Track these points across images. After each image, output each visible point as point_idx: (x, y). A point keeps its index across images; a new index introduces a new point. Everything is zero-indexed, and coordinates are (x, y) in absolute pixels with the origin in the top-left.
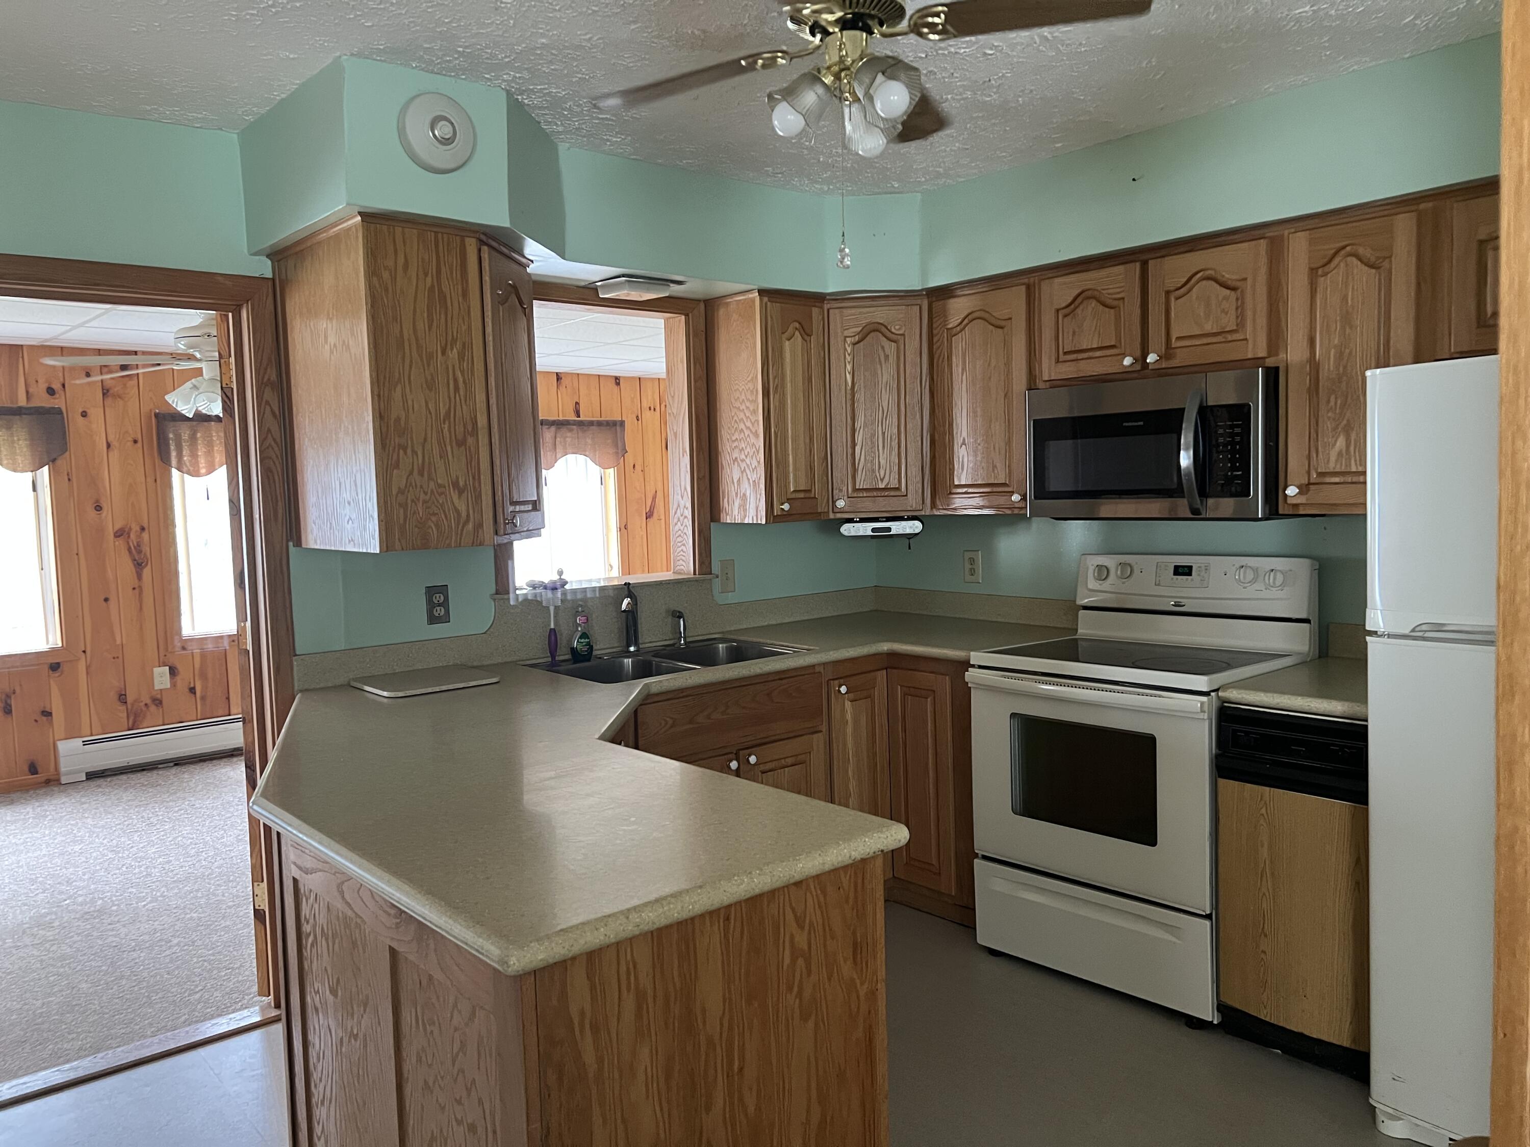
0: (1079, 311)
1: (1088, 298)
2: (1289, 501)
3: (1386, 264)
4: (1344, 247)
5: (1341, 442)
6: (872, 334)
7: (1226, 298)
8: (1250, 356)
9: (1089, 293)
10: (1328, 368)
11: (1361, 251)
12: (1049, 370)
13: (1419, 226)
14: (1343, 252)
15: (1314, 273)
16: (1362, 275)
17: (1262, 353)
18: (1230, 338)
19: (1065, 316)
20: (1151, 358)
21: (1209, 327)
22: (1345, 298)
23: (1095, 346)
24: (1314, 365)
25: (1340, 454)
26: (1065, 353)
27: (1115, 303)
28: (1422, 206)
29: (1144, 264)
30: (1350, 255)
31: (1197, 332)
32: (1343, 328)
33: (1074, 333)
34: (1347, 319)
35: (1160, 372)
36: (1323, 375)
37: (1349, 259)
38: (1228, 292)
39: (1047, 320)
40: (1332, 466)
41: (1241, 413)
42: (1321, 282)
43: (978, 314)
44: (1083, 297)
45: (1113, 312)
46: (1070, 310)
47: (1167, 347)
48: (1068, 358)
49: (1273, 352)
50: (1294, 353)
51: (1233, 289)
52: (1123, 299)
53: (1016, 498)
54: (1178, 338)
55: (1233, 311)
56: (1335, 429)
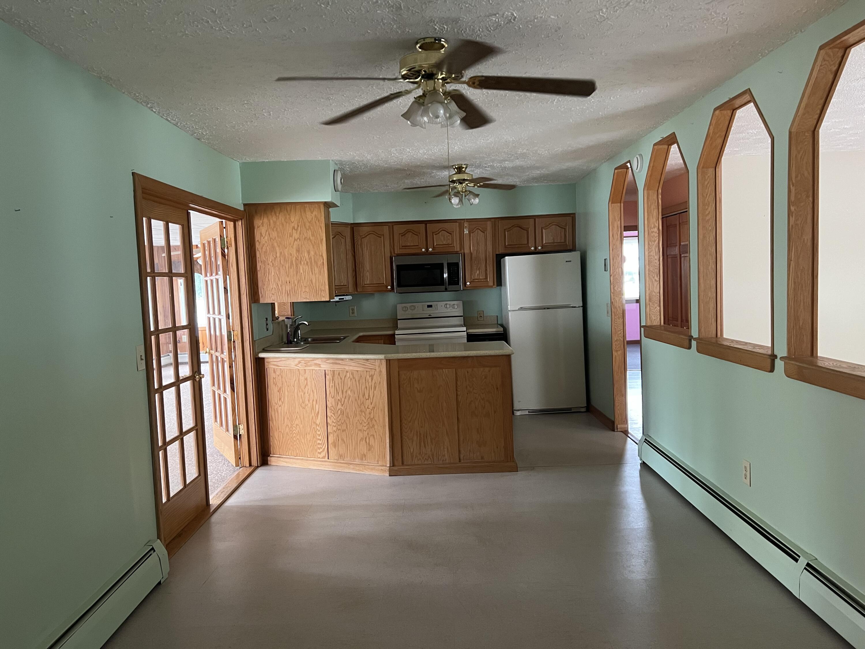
0: (406, 235)
1: (409, 232)
2: (467, 286)
3: (485, 233)
4: (476, 228)
5: (478, 272)
6: (337, 236)
7: (449, 236)
8: (456, 250)
9: (409, 230)
11: (480, 228)
12: (397, 251)
13: (492, 224)
15: (470, 232)
16: (481, 234)
17: (458, 250)
18: (450, 246)
19: (402, 236)
20: (430, 250)
21: (444, 243)
22: (477, 239)
23: (412, 245)
24: (471, 254)
25: (478, 274)
26: (402, 246)
27: (417, 234)
28: (492, 220)
29: (426, 224)
30: (479, 229)
31: (442, 244)
32: (477, 245)
33: (405, 241)
34: (478, 244)
35: (431, 254)
36: (473, 256)
38: (449, 234)
39: (396, 237)
40: (476, 277)
41: (457, 264)
42: (472, 234)
43: (371, 232)
44: (408, 231)
45: (417, 236)
46: (403, 235)
47: (434, 247)
48: (404, 248)
49: (461, 250)
50: (467, 251)
51: (451, 234)
52: (420, 233)
53: (389, 287)
54: (436, 245)
55: (451, 239)
56: (476, 269)
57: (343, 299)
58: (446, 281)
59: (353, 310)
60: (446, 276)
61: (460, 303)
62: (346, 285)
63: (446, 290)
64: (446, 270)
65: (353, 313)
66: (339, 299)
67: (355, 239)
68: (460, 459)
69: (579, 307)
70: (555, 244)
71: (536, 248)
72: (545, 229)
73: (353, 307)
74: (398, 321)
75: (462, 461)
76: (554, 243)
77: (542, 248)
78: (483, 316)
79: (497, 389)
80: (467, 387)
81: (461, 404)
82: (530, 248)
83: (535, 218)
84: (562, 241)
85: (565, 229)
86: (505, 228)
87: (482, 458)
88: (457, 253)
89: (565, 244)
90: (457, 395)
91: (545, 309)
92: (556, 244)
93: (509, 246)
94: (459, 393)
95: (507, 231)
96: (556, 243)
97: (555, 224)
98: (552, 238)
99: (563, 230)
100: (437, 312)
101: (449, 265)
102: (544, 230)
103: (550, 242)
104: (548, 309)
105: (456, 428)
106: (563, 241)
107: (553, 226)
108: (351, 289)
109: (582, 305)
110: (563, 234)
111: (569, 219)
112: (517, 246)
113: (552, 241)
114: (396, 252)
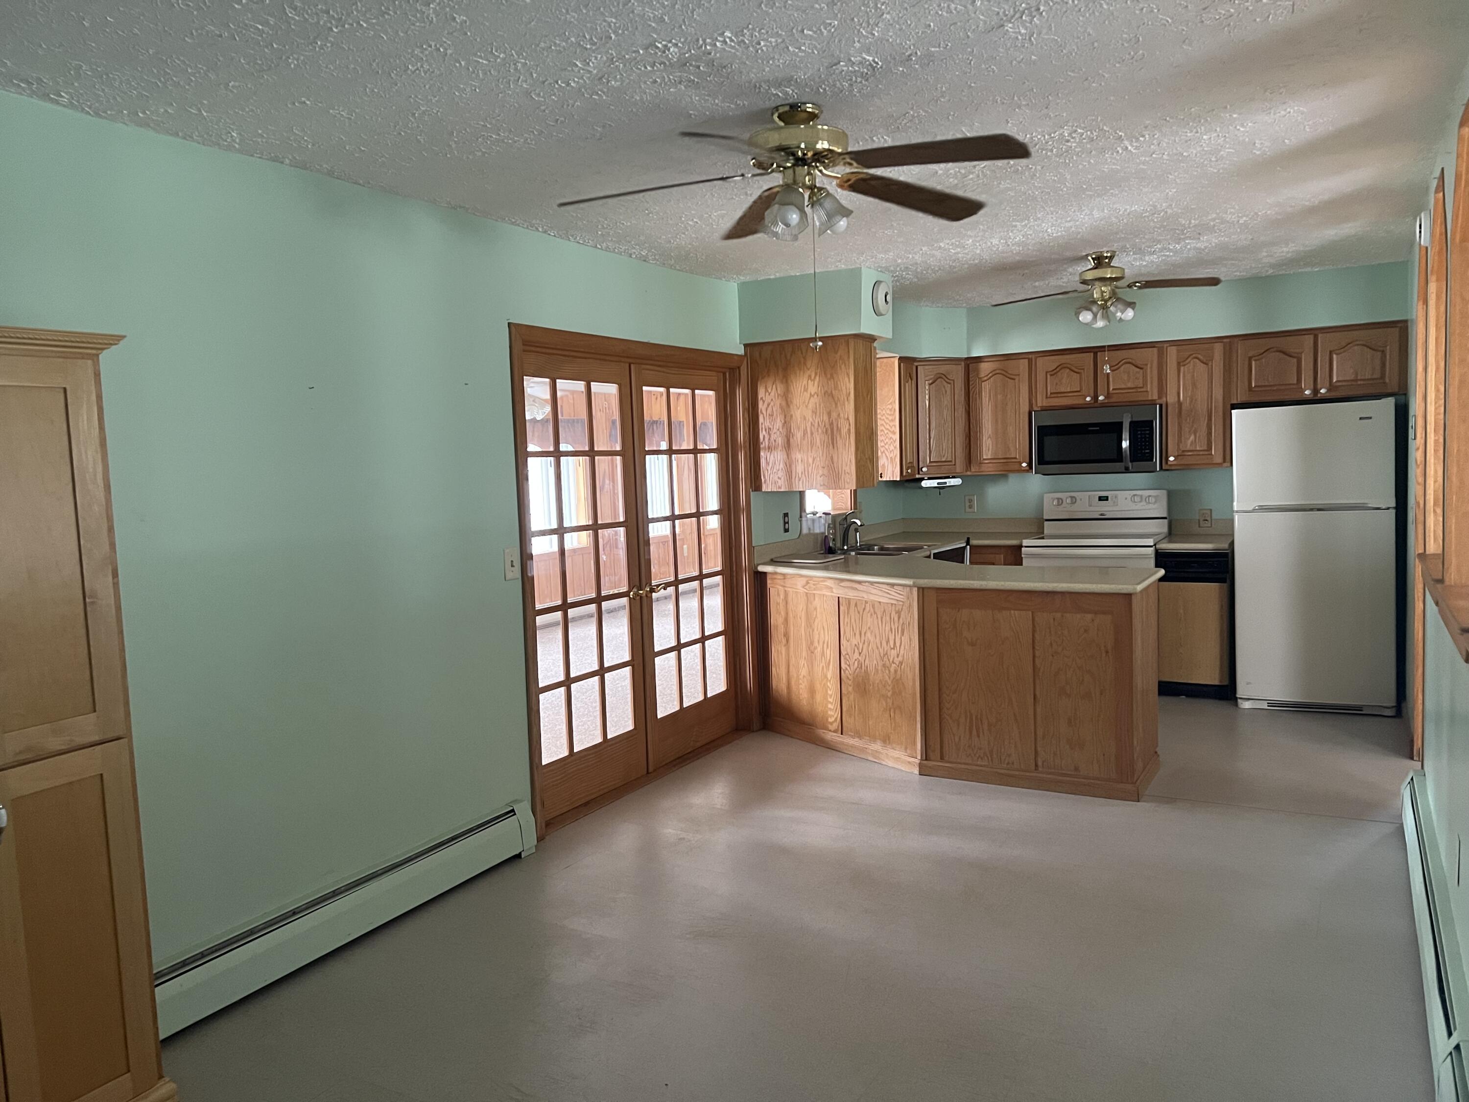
0: (1059, 374)
1: (1065, 367)
2: (1169, 463)
3: (1210, 364)
4: (1192, 355)
5: (1192, 437)
6: (939, 380)
7: (1137, 372)
8: (1149, 399)
9: (1065, 365)
10: (1186, 406)
11: (1199, 356)
12: (1041, 401)
13: (1224, 348)
14: (1192, 357)
15: (1179, 365)
16: (1201, 367)
17: (1155, 397)
18: (1139, 390)
19: (1051, 375)
20: (1101, 398)
21: (1129, 385)
22: (1193, 376)
23: (1069, 390)
24: (1180, 404)
25: (1192, 442)
26: (1051, 393)
27: (1079, 371)
28: (1225, 340)
29: (1095, 354)
30: (1196, 358)
31: (1124, 387)
32: (1193, 388)
33: (1057, 384)
34: (1194, 385)
35: (1103, 405)
36: (1184, 408)
37: (1195, 360)
38: (1138, 370)
39: (1041, 376)
40: (1188, 447)
41: (1150, 424)
42: (1182, 368)
43: (998, 372)
44: (1061, 367)
45: (1078, 375)
46: (1054, 373)
47: (1108, 393)
48: (1052, 396)
49: (1160, 397)
50: (1171, 399)
51: (1141, 368)
52: (1084, 369)
53: (1024, 465)
54: (1113, 389)
55: (1141, 378)
56: (1190, 432)
57: (945, 483)
58: (1126, 455)
59: (970, 501)
60: (1125, 444)
61: (1163, 494)
62: (951, 461)
63: (1127, 470)
64: (1126, 435)
65: (970, 507)
66: (938, 484)
67: (971, 383)
68: (1036, 765)
69: (1388, 509)
70: (1359, 383)
71: (1316, 391)
72: (1336, 354)
73: (971, 497)
74: (1046, 523)
75: (1040, 769)
76: (1356, 380)
77: (1329, 390)
78: (1209, 519)
79: (1107, 652)
80: (1051, 644)
81: (1041, 671)
82: (1303, 391)
83: (1316, 332)
84: (1375, 376)
85: (1383, 351)
86: (1250, 354)
87: (1076, 769)
88: (1153, 404)
89: (1381, 381)
90: (1034, 657)
91: (1312, 510)
92: (1362, 382)
93: (1256, 389)
94: (1037, 653)
95: (1255, 360)
96: (1361, 380)
97: (1361, 342)
98: (1352, 371)
99: (1379, 354)
100: (1115, 509)
101: (1135, 426)
102: (1335, 356)
103: (1348, 378)
104: (1319, 510)
105: (1031, 712)
106: (1377, 375)
107: (1356, 348)
108: (959, 468)
109: (1393, 504)
110: (1378, 362)
111: (1395, 331)
112: (1275, 388)
113: (1352, 377)
114: (1039, 404)
